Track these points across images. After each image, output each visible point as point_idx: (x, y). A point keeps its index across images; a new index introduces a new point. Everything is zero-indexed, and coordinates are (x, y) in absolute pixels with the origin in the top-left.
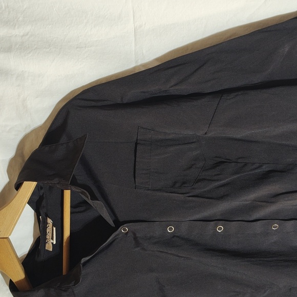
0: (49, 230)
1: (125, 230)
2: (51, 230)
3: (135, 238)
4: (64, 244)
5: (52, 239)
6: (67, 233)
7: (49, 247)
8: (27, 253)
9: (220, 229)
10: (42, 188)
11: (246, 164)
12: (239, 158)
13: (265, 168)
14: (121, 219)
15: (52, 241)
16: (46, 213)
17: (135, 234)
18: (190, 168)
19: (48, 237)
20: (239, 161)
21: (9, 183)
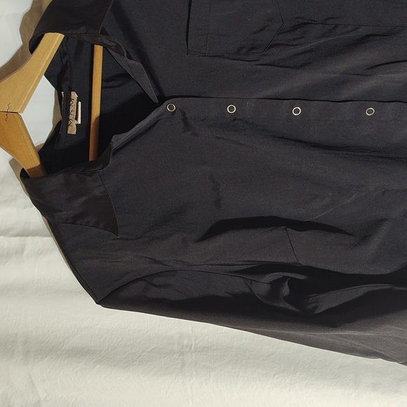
0: (72, 108)
1: (171, 108)
2: (76, 106)
3: (185, 120)
4: (92, 126)
5: (76, 119)
6: (96, 111)
7: (72, 130)
8: (44, 142)
9: (297, 111)
10: (65, 54)
11: (336, 26)
12: (329, 18)
13: (363, 31)
14: (167, 94)
15: (76, 122)
16: (69, 87)
17: (184, 114)
18: (262, 30)
19: (71, 117)
20: (328, 22)
21: (22, 47)
